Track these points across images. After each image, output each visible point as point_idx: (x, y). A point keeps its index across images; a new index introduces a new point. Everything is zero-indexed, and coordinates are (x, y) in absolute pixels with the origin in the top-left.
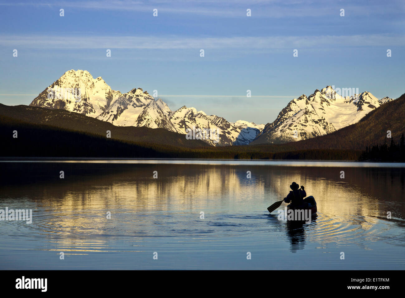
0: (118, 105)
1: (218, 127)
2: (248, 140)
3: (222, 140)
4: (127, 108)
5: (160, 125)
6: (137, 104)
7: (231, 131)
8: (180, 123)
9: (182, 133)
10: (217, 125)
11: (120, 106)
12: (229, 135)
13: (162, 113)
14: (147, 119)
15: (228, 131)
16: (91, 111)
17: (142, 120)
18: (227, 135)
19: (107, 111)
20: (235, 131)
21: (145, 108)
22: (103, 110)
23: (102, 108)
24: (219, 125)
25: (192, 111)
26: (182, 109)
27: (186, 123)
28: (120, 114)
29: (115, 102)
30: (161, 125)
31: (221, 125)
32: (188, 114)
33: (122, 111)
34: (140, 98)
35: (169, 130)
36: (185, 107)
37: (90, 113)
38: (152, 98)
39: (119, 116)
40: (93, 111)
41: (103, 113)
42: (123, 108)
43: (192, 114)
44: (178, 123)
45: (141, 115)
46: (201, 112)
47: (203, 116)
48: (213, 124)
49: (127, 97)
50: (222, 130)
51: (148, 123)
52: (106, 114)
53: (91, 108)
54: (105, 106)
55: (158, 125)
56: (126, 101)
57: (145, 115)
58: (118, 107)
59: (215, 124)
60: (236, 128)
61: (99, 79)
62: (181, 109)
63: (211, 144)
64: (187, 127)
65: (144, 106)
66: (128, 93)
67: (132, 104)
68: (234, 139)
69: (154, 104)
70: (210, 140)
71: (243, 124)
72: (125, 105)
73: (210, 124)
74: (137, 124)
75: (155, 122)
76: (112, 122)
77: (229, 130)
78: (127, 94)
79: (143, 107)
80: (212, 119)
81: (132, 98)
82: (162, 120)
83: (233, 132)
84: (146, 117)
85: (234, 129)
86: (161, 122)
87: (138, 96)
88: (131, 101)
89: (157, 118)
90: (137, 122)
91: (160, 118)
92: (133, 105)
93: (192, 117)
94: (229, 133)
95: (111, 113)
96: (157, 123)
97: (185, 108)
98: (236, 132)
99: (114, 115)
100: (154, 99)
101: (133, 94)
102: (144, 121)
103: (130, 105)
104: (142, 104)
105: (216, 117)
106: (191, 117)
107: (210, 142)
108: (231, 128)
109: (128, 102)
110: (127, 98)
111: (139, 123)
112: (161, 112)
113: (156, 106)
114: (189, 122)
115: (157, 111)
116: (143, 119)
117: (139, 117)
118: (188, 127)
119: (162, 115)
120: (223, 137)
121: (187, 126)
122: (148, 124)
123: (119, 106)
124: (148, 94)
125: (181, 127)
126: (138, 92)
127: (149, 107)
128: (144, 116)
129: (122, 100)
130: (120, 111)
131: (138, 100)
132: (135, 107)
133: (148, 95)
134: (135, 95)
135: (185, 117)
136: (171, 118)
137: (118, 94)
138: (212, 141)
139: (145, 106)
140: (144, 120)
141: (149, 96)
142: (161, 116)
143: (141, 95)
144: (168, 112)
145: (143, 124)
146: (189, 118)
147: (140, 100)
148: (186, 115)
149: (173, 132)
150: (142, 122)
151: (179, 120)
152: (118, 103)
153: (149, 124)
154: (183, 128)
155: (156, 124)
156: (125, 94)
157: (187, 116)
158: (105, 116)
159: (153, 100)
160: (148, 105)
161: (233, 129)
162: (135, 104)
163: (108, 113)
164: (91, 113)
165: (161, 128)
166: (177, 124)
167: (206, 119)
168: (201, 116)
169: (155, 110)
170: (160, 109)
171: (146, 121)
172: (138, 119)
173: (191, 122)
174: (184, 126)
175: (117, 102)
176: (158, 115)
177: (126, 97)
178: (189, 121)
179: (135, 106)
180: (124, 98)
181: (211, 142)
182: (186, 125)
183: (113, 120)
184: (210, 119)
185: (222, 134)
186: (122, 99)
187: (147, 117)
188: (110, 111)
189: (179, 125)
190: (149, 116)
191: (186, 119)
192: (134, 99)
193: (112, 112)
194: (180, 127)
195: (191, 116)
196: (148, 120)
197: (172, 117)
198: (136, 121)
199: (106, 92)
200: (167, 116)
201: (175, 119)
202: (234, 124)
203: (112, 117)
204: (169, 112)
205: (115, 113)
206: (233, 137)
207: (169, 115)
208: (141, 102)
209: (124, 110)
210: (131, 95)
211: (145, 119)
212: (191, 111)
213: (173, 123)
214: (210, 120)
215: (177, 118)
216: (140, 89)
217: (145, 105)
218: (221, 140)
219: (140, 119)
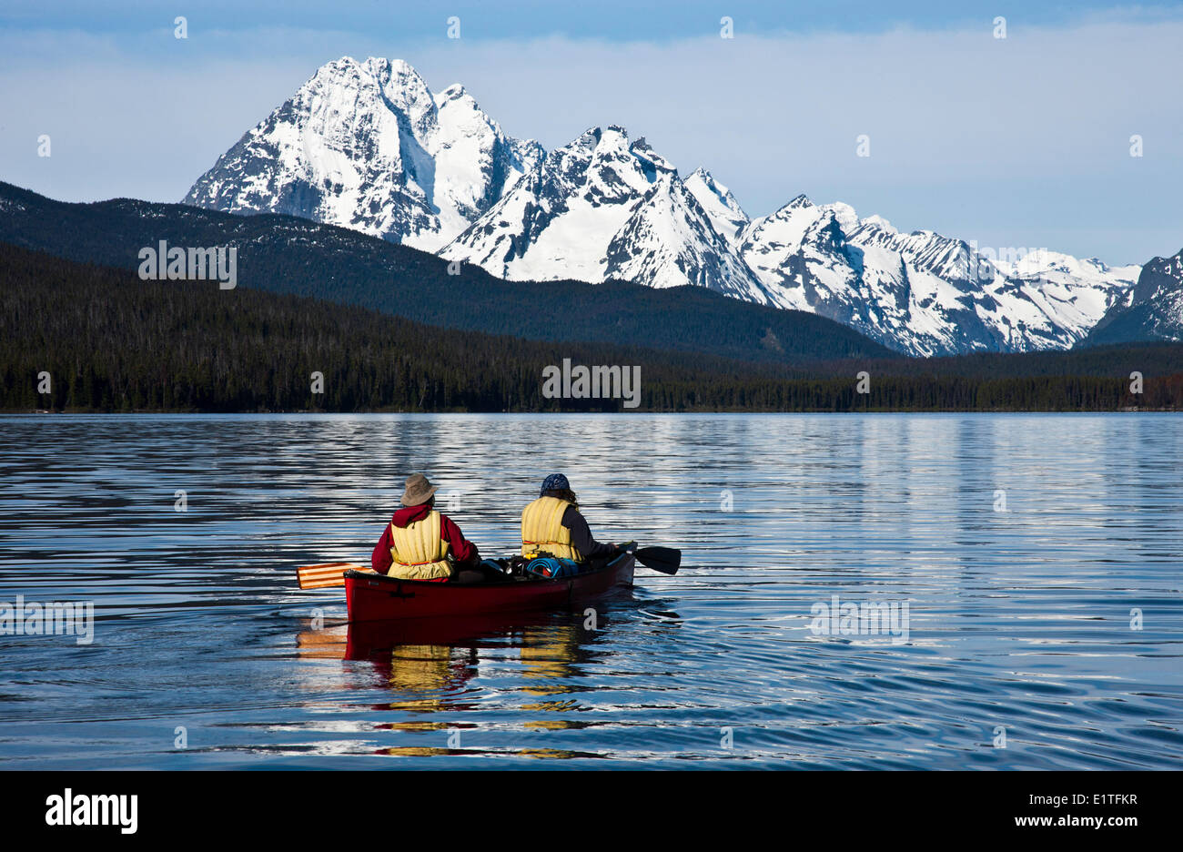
0: (530, 197)
1: (943, 278)
2: (1070, 331)
3: (960, 333)
4: (567, 210)
5: (699, 275)
6: (607, 191)
7: (996, 297)
8: (783, 265)
9: (790, 307)
10: (937, 271)
11: (538, 199)
12: (991, 314)
13: (705, 227)
14: (645, 254)
15: (987, 296)
16: (422, 222)
17: (626, 257)
18: (981, 312)
19: (483, 222)
20: (1014, 294)
21: (639, 205)
22: (468, 219)
23: (464, 211)
24: (948, 271)
25: (833, 218)
26: (794, 207)
27: (808, 264)
28: (538, 232)
29: (517, 186)
30: (704, 275)
31: (956, 273)
32: (818, 230)
33: (545, 221)
34: (615, 165)
35: (737, 297)
36: (802, 201)
37: (417, 232)
38: (667, 166)
39: (535, 241)
40: (432, 224)
41: (468, 232)
42: (547, 209)
43: (834, 227)
44: (776, 265)
45: (620, 235)
46: (874, 220)
47: (882, 235)
48: (920, 267)
49: (565, 164)
50: (960, 294)
51: (651, 267)
52: (482, 234)
53: (423, 213)
54: (480, 203)
55: (692, 275)
56: (562, 182)
57: (637, 237)
58: (529, 204)
59: (929, 266)
60: (1019, 283)
61: (453, 95)
62: (787, 209)
63: (915, 351)
64: (813, 282)
65: (633, 198)
66: (569, 147)
67: (584, 190)
68: (1011, 328)
69: (672, 190)
70: (906, 333)
71: (1053, 264)
72: (558, 197)
73: (910, 268)
74: (605, 274)
75: (680, 262)
76: (506, 267)
77: (990, 290)
78: (566, 150)
79: (631, 203)
80: (917, 246)
81: (584, 166)
82: (707, 255)
83: (1007, 299)
84: (639, 245)
85: (1012, 288)
86: (701, 264)
87: (608, 158)
88: (582, 181)
89: (688, 248)
90: (606, 265)
91: (700, 248)
92: (588, 197)
93: (835, 240)
94: (990, 304)
95: (499, 231)
96: (688, 268)
97: (805, 206)
98: (1021, 300)
99: (512, 236)
100: (675, 172)
101: (589, 153)
102: (633, 261)
103: (576, 195)
104: (625, 190)
105: (935, 240)
106: (830, 240)
107: (912, 344)
108: (999, 282)
109: (570, 185)
110: (565, 169)
111: (612, 268)
112: (702, 222)
113: (682, 199)
114: (820, 263)
115: (687, 218)
116: (630, 251)
117: (613, 246)
118: (818, 280)
119: (708, 234)
120: (964, 319)
121: (812, 277)
122: (648, 273)
123: (534, 203)
124: (650, 148)
125: (789, 282)
126: (610, 142)
127: (653, 204)
128: (633, 238)
129: (545, 177)
130: (536, 222)
131: (608, 175)
132: (596, 205)
133: (648, 152)
134: (595, 156)
135: (805, 241)
136: (748, 246)
137: (531, 154)
138: (918, 336)
139: (638, 200)
140: (632, 255)
141: (655, 158)
142: (702, 239)
143: (620, 153)
144: (735, 223)
145: (629, 271)
146: (819, 247)
147: (618, 174)
148: (807, 231)
149: (754, 305)
150: (624, 266)
151: (781, 255)
152: (528, 189)
153: (653, 274)
154: (797, 285)
155: (683, 270)
156: (557, 153)
157: (813, 236)
158: (478, 244)
159: (670, 174)
160: (649, 195)
161: (1007, 288)
162: (595, 190)
163: (489, 229)
164: (422, 230)
165: (703, 288)
166: (773, 271)
167: (894, 250)
168: (873, 235)
169: (680, 215)
170: (700, 210)
171: (639, 259)
172: (608, 254)
173: (828, 262)
174: (799, 279)
175: (525, 184)
176: (693, 234)
177: (558, 163)
178: (820, 257)
179: (596, 198)
180: (554, 169)
181: (915, 340)
182: (808, 276)
183: (509, 258)
184: (909, 247)
185: (959, 306)
186: (544, 172)
187: (647, 245)
188: (496, 222)
189: (780, 273)
190: (655, 237)
191: (810, 251)
192: (593, 174)
193: (504, 224)
194: (782, 284)
195: (827, 237)
196: (651, 254)
197: (751, 240)
198: (602, 262)
199: (484, 147)
200: (730, 238)
201: (764, 251)
202: (1014, 265)
203: (506, 245)
204: (741, 224)
205: (517, 229)
206: (1006, 321)
207: (738, 234)
208: (622, 184)
209: (552, 215)
210: (579, 157)
211: (637, 251)
212: (829, 215)
213: (754, 268)
214: (911, 251)
215: (773, 245)
216: (618, 130)
217: (639, 195)
218: (957, 335)
219: (617, 253)
